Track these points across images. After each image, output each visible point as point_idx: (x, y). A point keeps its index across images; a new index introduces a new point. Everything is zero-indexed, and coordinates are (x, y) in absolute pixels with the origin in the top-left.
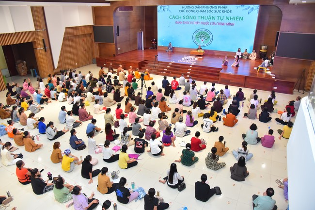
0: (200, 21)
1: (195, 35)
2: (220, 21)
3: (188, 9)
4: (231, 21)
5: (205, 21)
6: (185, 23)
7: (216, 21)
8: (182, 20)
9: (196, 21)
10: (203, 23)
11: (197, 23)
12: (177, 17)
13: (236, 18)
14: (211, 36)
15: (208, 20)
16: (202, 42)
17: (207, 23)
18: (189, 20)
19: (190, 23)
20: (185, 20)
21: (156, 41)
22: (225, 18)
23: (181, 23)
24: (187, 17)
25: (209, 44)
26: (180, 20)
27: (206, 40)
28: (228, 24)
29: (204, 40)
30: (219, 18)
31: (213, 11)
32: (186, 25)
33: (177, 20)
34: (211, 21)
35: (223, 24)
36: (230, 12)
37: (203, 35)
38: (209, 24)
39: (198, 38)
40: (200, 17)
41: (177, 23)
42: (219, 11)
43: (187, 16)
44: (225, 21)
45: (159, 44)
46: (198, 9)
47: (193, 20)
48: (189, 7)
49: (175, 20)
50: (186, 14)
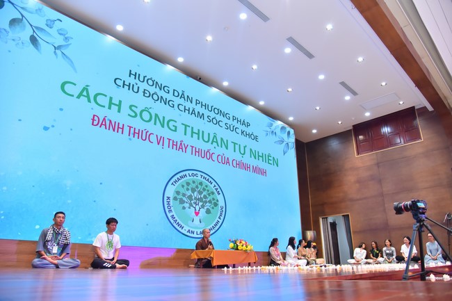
0: (189, 141)
1: (170, 192)
2: (238, 157)
3: (152, 90)
4: (261, 164)
5: (204, 146)
6: (137, 133)
7: (231, 154)
8: (122, 118)
9: (176, 137)
10: (198, 152)
11: (181, 147)
12: (103, 100)
14: (221, 203)
15: (209, 146)
16: (197, 219)
17: (208, 155)
18: (151, 127)
19: (153, 138)
20: (138, 124)
22: (247, 151)
23: (116, 127)
24: (146, 116)
26: (113, 115)
27: (208, 212)
29: (203, 211)
30: (237, 147)
31: (223, 125)
32: (137, 141)
33: (101, 113)
34: (220, 151)
35: (245, 167)
36: (256, 138)
38: (215, 157)
39: (182, 202)
40: (189, 130)
41: (96, 121)
42: (234, 129)
43: (146, 110)
44: (248, 160)
46: (182, 101)
47: (165, 133)
48: (155, 84)
49: (89, 109)
50: (142, 102)
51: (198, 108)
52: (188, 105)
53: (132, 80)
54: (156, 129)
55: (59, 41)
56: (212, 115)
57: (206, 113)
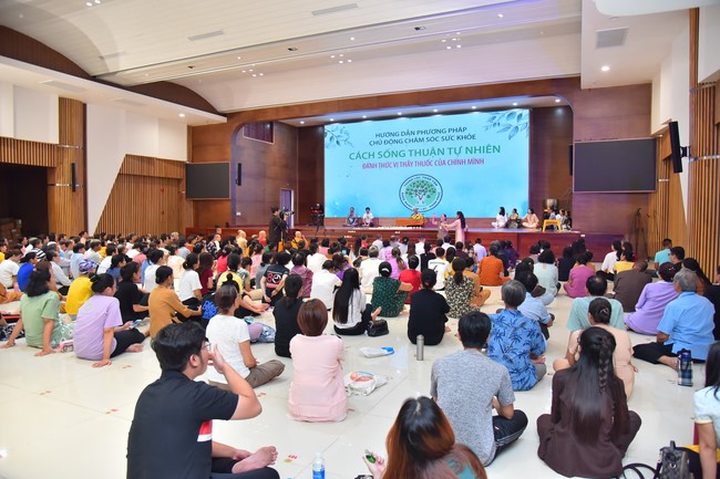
0: (413, 159)
1: (404, 190)
2: (454, 157)
3: (388, 139)
4: (478, 156)
5: (422, 158)
6: (383, 165)
7: (446, 157)
8: (375, 160)
9: (405, 160)
10: (420, 164)
11: (409, 164)
12: (366, 156)
13: (487, 149)
14: (438, 189)
15: (429, 157)
16: (421, 202)
17: (428, 163)
18: (390, 160)
19: (392, 165)
20: (383, 160)
21: (322, 209)
22: (463, 150)
23: (373, 166)
25: (435, 205)
26: (371, 161)
27: (428, 197)
28: (470, 162)
29: (425, 197)
30: (453, 151)
31: (440, 139)
32: (384, 169)
33: (366, 162)
34: (437, 158)
35: (461, 162)
36: (473, 137)
37: (423, 187)
38: (433, 163)
39: (411, 194)
40: (413, 152)
41: (365, 166)
42: (451, 138)
43: (387, 151)
44: (464, 156)
45: (328, 214)
46: (408, 137)
47: (399, 159)
48: (390, 134)
49: (361, 162)
50: (383, 148)
51: (420, 136)
52: (412, 137)
53: (378, 139)
54: (393, 160)
55: (345, 137)
56: (430, 136)
57: (425, 136)
